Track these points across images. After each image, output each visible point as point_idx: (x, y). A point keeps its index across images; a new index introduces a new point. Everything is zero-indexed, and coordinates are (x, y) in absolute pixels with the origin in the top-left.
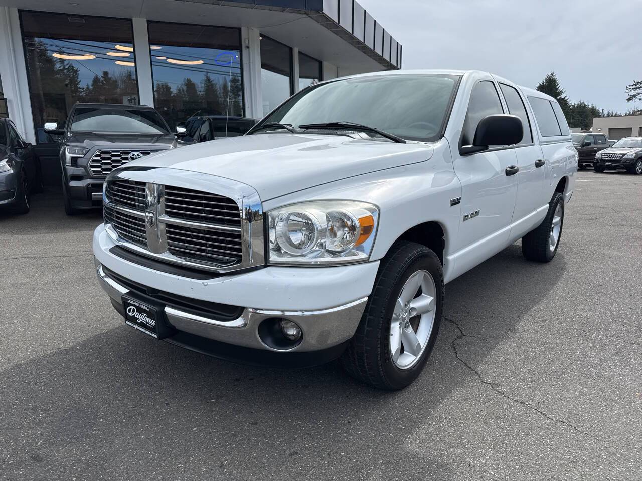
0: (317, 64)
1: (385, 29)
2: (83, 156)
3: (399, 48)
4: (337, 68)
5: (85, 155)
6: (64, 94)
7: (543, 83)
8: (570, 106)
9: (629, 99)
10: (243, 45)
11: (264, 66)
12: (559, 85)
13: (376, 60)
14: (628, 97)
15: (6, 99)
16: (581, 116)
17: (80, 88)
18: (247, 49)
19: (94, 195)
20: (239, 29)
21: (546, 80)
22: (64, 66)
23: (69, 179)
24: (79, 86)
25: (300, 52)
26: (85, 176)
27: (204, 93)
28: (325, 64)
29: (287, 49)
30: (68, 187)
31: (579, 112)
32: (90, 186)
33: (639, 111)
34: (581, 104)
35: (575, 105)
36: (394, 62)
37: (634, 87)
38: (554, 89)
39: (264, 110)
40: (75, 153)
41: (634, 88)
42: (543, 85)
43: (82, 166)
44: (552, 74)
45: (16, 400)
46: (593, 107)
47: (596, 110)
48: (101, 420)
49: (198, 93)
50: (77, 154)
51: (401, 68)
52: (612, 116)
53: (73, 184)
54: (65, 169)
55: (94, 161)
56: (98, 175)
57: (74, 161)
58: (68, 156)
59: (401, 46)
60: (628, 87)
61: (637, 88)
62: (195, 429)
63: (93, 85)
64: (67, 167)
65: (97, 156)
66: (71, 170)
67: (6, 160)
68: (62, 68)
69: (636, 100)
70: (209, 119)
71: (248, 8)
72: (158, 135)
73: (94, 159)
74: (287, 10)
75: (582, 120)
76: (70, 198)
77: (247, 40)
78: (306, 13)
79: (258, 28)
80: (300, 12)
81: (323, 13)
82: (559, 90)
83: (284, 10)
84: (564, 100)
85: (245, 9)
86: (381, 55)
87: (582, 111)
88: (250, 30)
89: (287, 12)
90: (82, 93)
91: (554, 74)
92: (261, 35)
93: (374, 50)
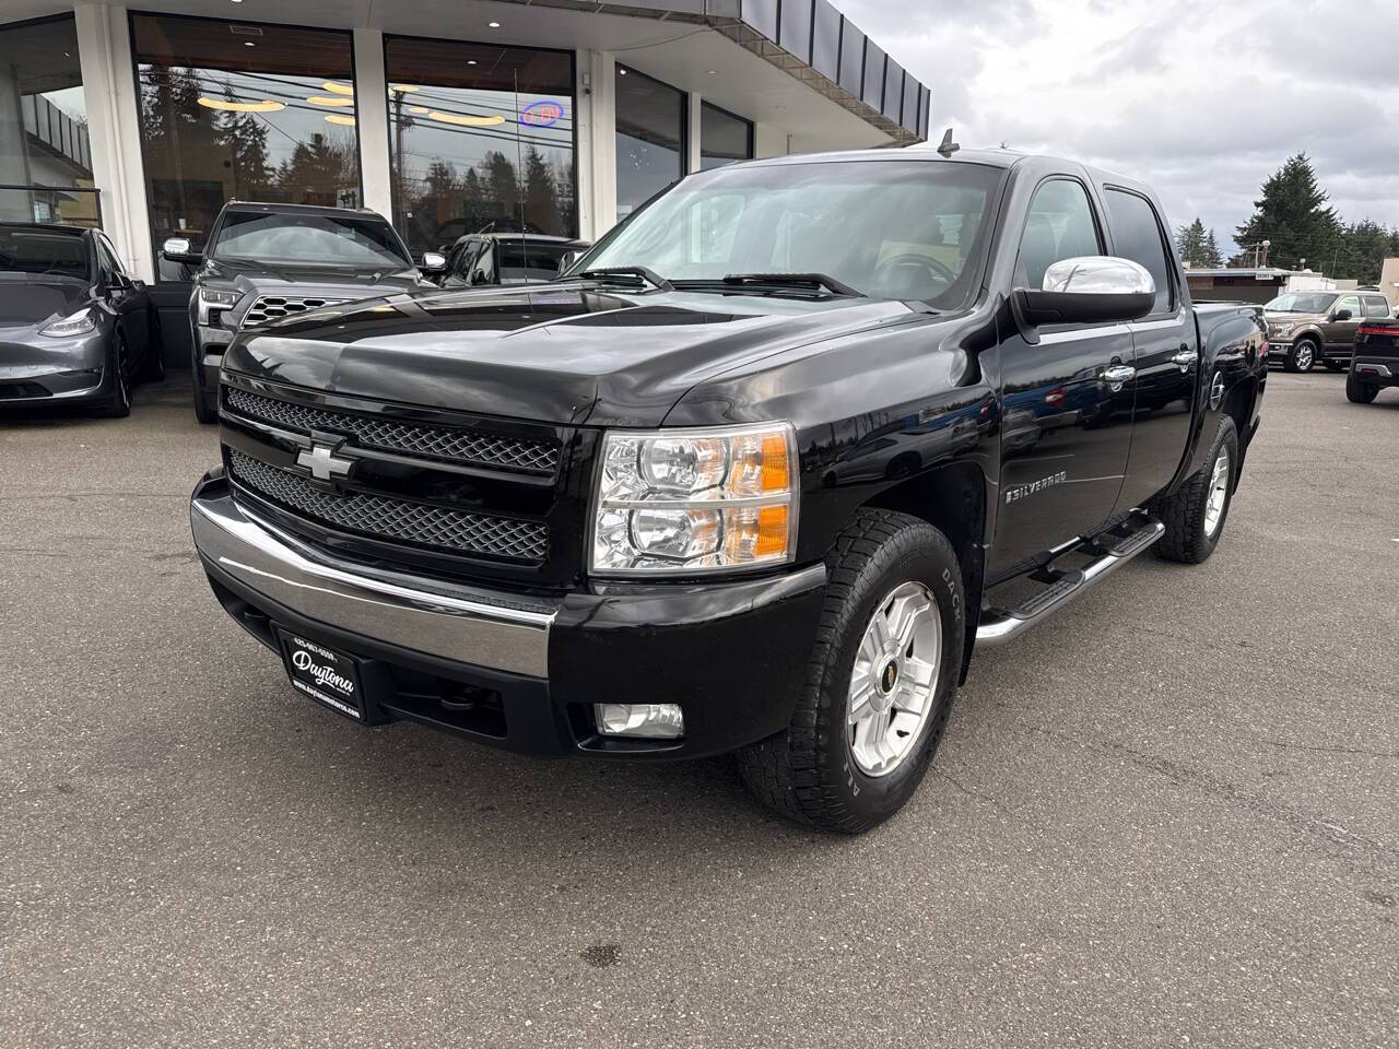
0: (745, 127)
1: (889, 55)
2: (230, 307)
3: (922, 95)
4: (787, 136)
5: (235, 305)
6: (221, 183)
7: (1279, 178)
8: (1340, 230)
10: (580, 88)
12: (1314, 183)
13: (869, 122)
15: (99, 190)
16: (1366, 253)
17: (269, 169)
18: (587, 96)
20: (572, 53)
21: (1286, 170)
22: (236, 122)
23: (203, 351)
24: (265, 164)
25: (703, 102)
28: (760, 128)
29: (677, 97)
30: (201, 367)
31: (1360, 245)
34: (1367, 226)
35: (1353, 227)
36: (909, 125)
38: (1304, 190)
40: (216, 301)
42: (1278, 182)
43: (229, 327)
44: (1300, 158)
45: (48, 710)
48: (182, 746)
50: (220, 302)
51: (926, 140)
53: (210, 360)
54: (196, 331)
55: (252, 317)
57: (215, 316)
58: (204, 306)
59: (928, 91)
63: (294, 162)
64: (200, 328)
65: (259, 307)
66: (208, 335)
67: (88, 310)
68: (230, 125)
70: (494, 240)
71: (585, 10)
72: (385, 270)
73: (252, 313)
74: (667, 15)
75: (1367, 262)
76: (206, 390)
77: (586, 77)
78: (706, 21)
79: (613, 50)
80: (694, 19)
81: (743, 22)
82: (1315, 194)
83: (661, 15)
84: (1327, 215)
85: (579, 12)
86: (879, 110)
87: (1370, 243)
88: (594, 56)
89: (667, 19)
90: (272, 179)
91: (1305, 158)
92: (619, 66)
93: (862, 99)
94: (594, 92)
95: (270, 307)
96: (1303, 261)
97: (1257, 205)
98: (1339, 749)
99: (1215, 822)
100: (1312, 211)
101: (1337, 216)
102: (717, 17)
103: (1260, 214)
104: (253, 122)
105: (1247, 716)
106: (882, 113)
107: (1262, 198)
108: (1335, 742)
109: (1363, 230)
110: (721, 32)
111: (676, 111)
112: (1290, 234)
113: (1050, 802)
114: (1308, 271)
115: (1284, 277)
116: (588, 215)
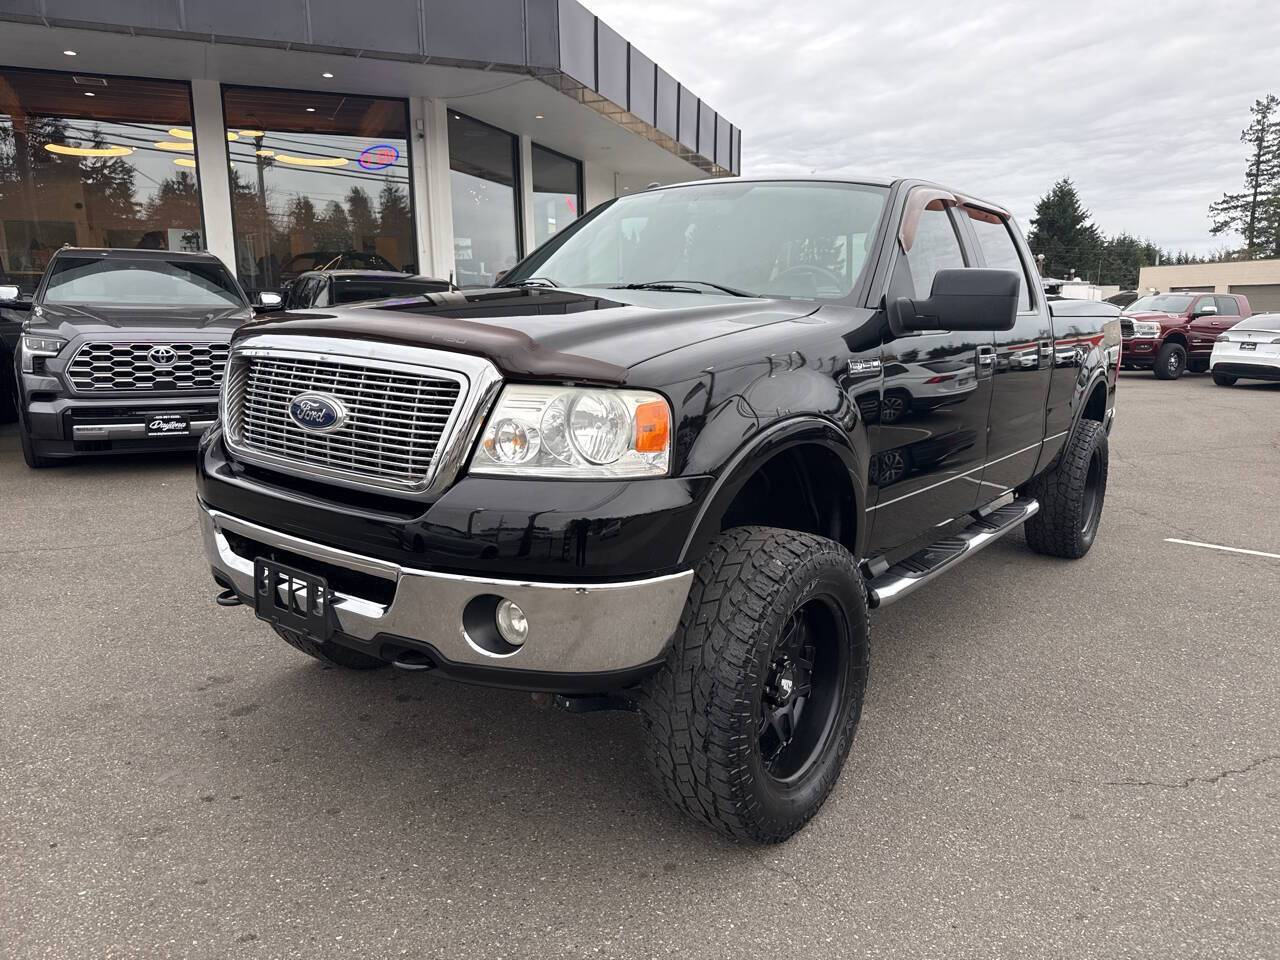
0: (574, 166)
1: (700, 99)
2: (55, 354)
3: (734, 134)
4: (615, 174)
5: (59, 351)
7: (1049, 199)
8: (1103, 242)
9: (1215, 230)
10: (414, 133)
11: (456, 165)
12: (1079, 203)
13: (687, 160)
14: (1213, 226)
16: (1125, 262)
17: (137, 205)
18: (421, 140)
19: (78, 429)
20: (406, 101)
21: (1054, 192)
23: (28, 398)
25: (534, 144)
26: (61, 392)
28: (589, 169)
29: (509, 138)
30: (27, 414)
31: (1120, 255)
32: (69, 412)
33: (1234, 252)
34: (1125, 238)
35: (1113, 240)
36: (723, 164)
37: (1225, 206)
38: (1070, 210)
39: (455, 254)
40: (40, 348)
41: (1226, 209)
42: (1049, 202)
43: (55, 374)
44: (1065, 182)
46: (1149, 245)
47: (1154, 249)
50: (45, 350)
51: (739, 172)
52: (1187, 262)
53: (36, 407)
54: (20, 379)
55: (77, 364)
56: (84, 391)
57: (39, 363)
58: (28, 351)
59: (740, 131)
60: (1213, 205)
61: (1230, 208)
64: (24, 375)
65: (83, 353)
66: (33, 382)
69: (1229, 232)
70: (330, 278)
71: (414, 62)
72: (217, 311)
73: (77, 359)
74: (490, 66)
75: (1126, 269)
76: (32, 436)
77: (420, 123)
78: (529, 72)
79: (443, 98)
80: (517, 70)
81: (562, 73)
82: (1079, 212)
83: (486, 66)
84: (1091, 230)
85: (408, 64)
86: (695, 150)
87: (1128, 253)
88: (426, 103)
89: (491, 70)
90: (139, 215)
91: (1070, 182)
92: (451, 112)
93: (678, 140)
94: (428, 136)
95: (96, 353)
96: (1073, 271)
97: (1032, 222)
98: (1130, 782)
99: (1015, 886)
100: (1078, 227)
101: (1099, 231)
102: (539, 68)
103: (1035, 230)
104: (121, 161)
105: (1042, 748)
106: (698, 151)
107: (1036, 217)
108: (1126, 775)
109: (1122, 242)
110: (543, 81)
111: (509, 151)
112: (1061, 247)
113: (851, 875)
114: (1078, 280)
115: (1058, 286)
116: (427, 249)
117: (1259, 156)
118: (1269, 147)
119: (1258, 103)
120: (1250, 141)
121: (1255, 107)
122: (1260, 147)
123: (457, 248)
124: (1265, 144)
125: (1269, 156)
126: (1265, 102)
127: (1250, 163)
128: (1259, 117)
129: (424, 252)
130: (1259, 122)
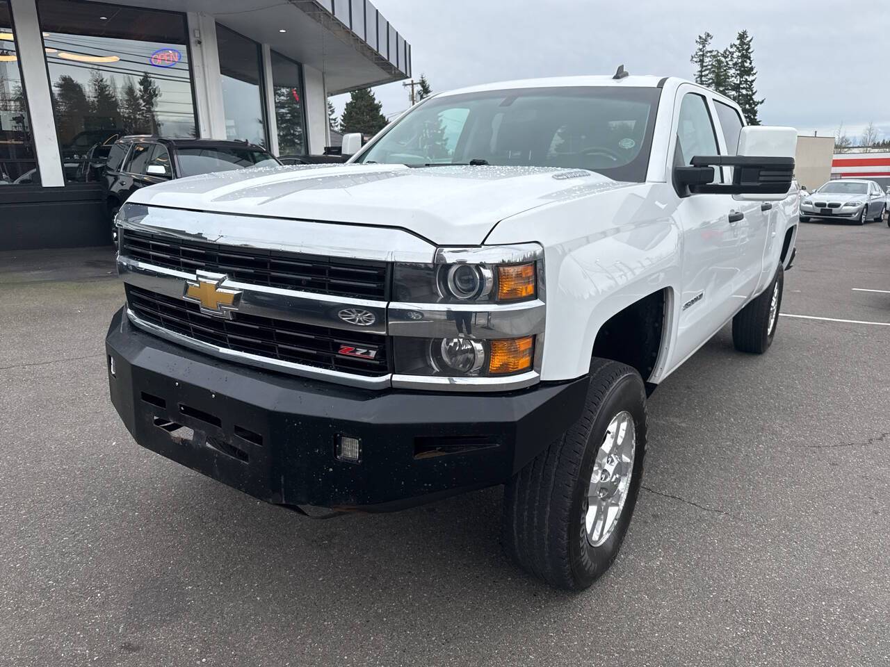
0: (295, 69)
1: (390, 23)
3: (407, 48)
4: (323, 73)
10: (192, 40)
11: (225, 71)
13: (381, 67)
18: (198, 45)
20: (184, 15)
25: (271, 50)
27: (96, 99)
28: (306, 67)
29: (255, 46)
36: (402, 68)
39: (227, 132)
45: (49, 580)
48: (190, 587)
49: (87, 99)
51: (411, 76)
59: (410, 46)
62: (321, 579)
77: (197, 32)
79: (213, 14)
88: (201, 18)
92: (218, 25)
93: (378, 51)
94: (203, 43)
106: (388, 58)
111: (255, 56)
116: (207, 128)
117: (701, 71)
118: (706, 66)
119: (700, 37)
120: (696, 62)
121: (699, 40)
122: (702, 66)
123: (227, 127)
124: (705, 64)
125: (707, 72)
126: (704, 37)
127: (696, 76)
128: (701, 47)
129: (205, 130)
130: (700, 50)
